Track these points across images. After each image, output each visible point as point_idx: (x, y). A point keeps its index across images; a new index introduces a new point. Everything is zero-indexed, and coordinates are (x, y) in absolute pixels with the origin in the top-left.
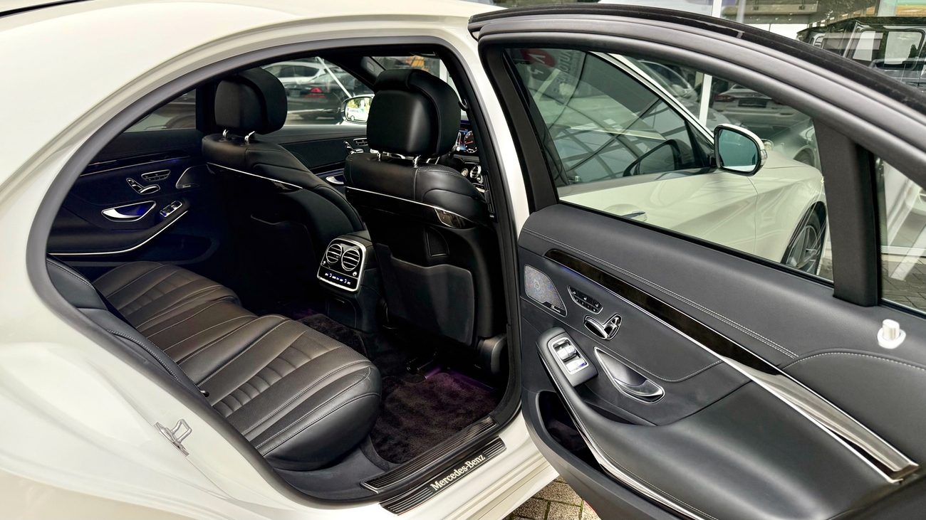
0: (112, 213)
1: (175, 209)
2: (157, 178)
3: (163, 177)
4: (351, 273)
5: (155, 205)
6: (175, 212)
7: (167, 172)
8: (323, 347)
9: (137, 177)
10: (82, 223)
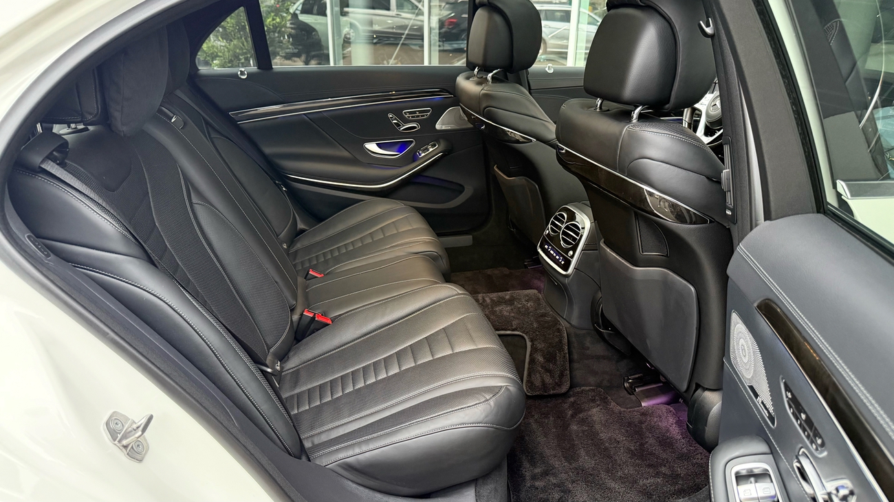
0: (372, 147)
1: (431, 150)
2: (418, 116)
3: (424, 116)
4: (567, 251)
5: (412, 145)
6: (431, 152)
7: (428, 111)
8: (473, 341)
9: (398, 113)
10: (345, 154)
